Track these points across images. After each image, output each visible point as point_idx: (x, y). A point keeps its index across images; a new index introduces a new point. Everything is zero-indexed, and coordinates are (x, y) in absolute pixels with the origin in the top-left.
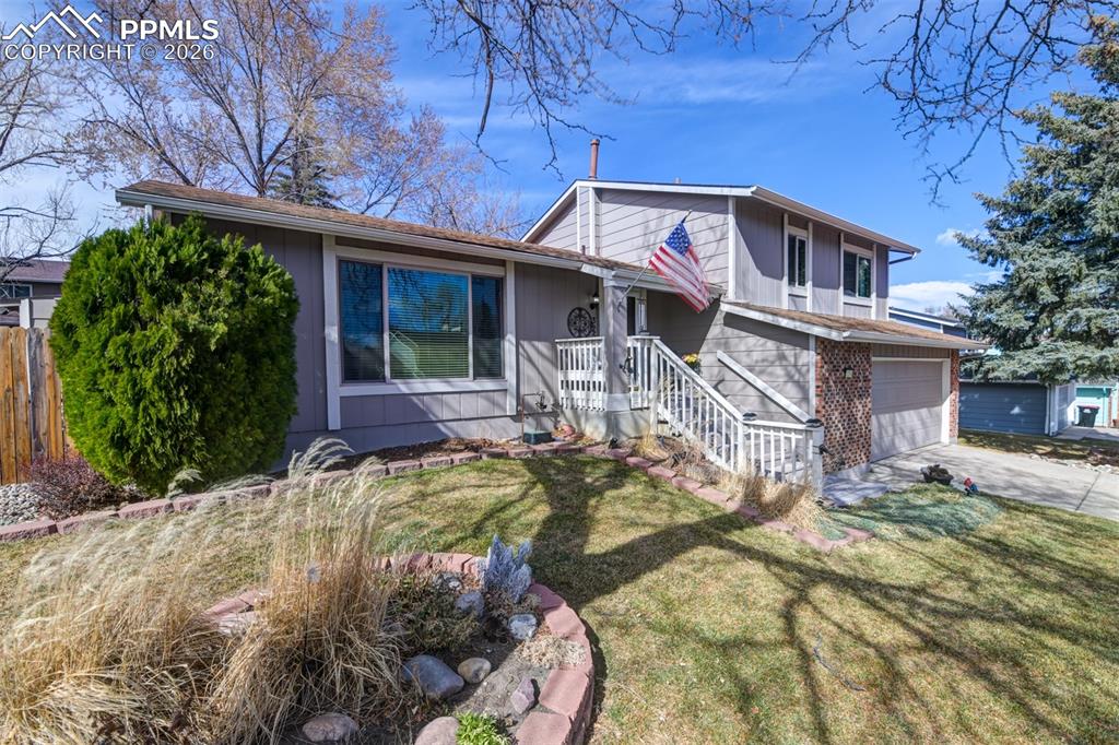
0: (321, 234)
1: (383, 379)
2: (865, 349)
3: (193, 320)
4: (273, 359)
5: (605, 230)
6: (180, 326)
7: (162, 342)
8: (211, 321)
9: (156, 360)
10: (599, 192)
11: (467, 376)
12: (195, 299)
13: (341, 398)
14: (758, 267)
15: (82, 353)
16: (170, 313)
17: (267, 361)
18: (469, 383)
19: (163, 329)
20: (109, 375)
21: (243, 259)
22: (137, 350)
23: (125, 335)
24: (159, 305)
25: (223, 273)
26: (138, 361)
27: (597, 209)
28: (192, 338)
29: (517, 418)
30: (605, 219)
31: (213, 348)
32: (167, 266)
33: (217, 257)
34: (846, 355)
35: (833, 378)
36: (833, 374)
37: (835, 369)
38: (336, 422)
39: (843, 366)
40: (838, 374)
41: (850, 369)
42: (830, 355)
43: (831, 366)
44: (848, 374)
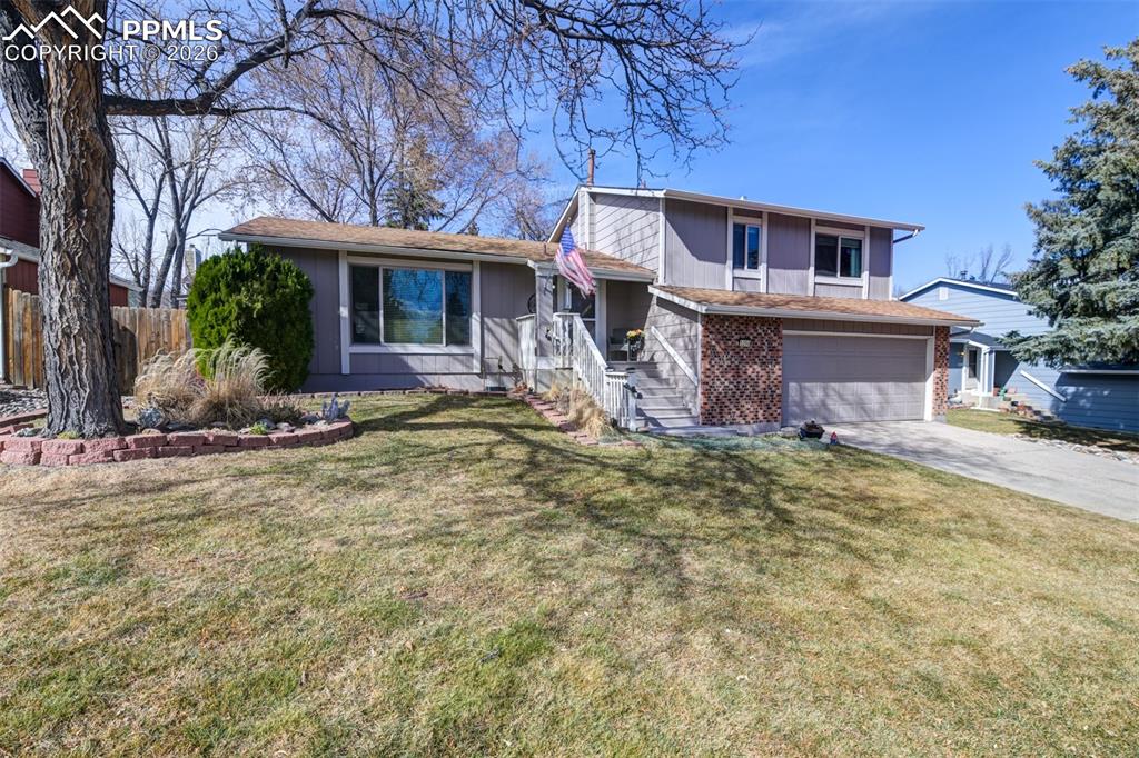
0: (338, 251)
1: (379, 342)
2: (776, 323)
3: (245, 300)
4: (293, 325)
5: (598, 227)
6: (239, 304)
7: (230, 312)
8: (254, 302)
9: (228, 322)
10: (593, 196)
11: (441, 343)
12: (248, 291)
13: (351, 354)
14: (693, 254)
15: (198, 319)
16: (235, 297)
17: (289, 326)
18: (442, 348)
19: (230, 307)
20: (209, 329)
21: (278, 267)
22: (220, 317)
23: (216, 309)
24: (230, 294)
25: (265, 277)
26: (220, 322)
27: (591, 210)
28: (245, 311)
29: (482, 375)
30: (598, 217)
31: (255, 316)
32: (234, 273)
33: (262, 268)
34: (742, 327)
35: (723, 346)
36: (722, 342)
37: (725, 339)
38: (346, 369)
39: (737, 337)
40: (730, 343)
41: (748, 338)
42: (717, 326)
43: (719, 336)
44: (744, 343)
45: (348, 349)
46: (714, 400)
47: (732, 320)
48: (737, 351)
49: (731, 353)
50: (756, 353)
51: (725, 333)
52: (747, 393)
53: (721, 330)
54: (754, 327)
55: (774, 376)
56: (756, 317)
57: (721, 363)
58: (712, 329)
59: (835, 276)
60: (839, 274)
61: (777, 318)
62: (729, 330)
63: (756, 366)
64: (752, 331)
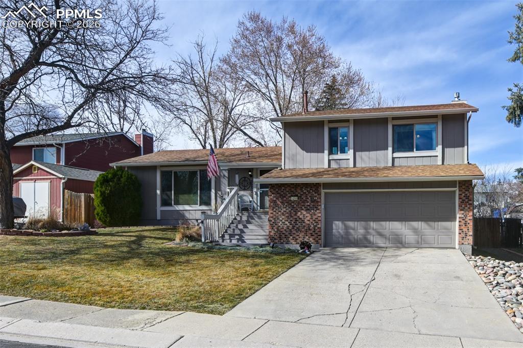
0: (156, 166)
1: (172, 205)
2: (316, 186)
11: (197, 204)
13: (161, 211)
18: (198, 207)
34: (293, 190)
35: (281, 200)
36: (280, 198)
37: (282, 196)
38: (159, 217)
39: (289, 195)
40: (285, 199)
41: (297, 196)
42: (277, 190)
43: (278, 195)
44: (292, 198)
45: (160, 208)
46: (276, 230)
47: (286, 186)
48: (290, 203)
49: (286, 204)
50: (302, 204)
51: (282, 193)
52: (297, 226)
53: (279, 192)
54: (301, 189)
55: (316, 217)
56: (302, 184)
57: (280, 210)
58: (273, 192)
59: (413, 151)
60: (415, 149)
61: (316, 183)
62: (285, 191)
63: (303, 211)
64: (300, 191)
